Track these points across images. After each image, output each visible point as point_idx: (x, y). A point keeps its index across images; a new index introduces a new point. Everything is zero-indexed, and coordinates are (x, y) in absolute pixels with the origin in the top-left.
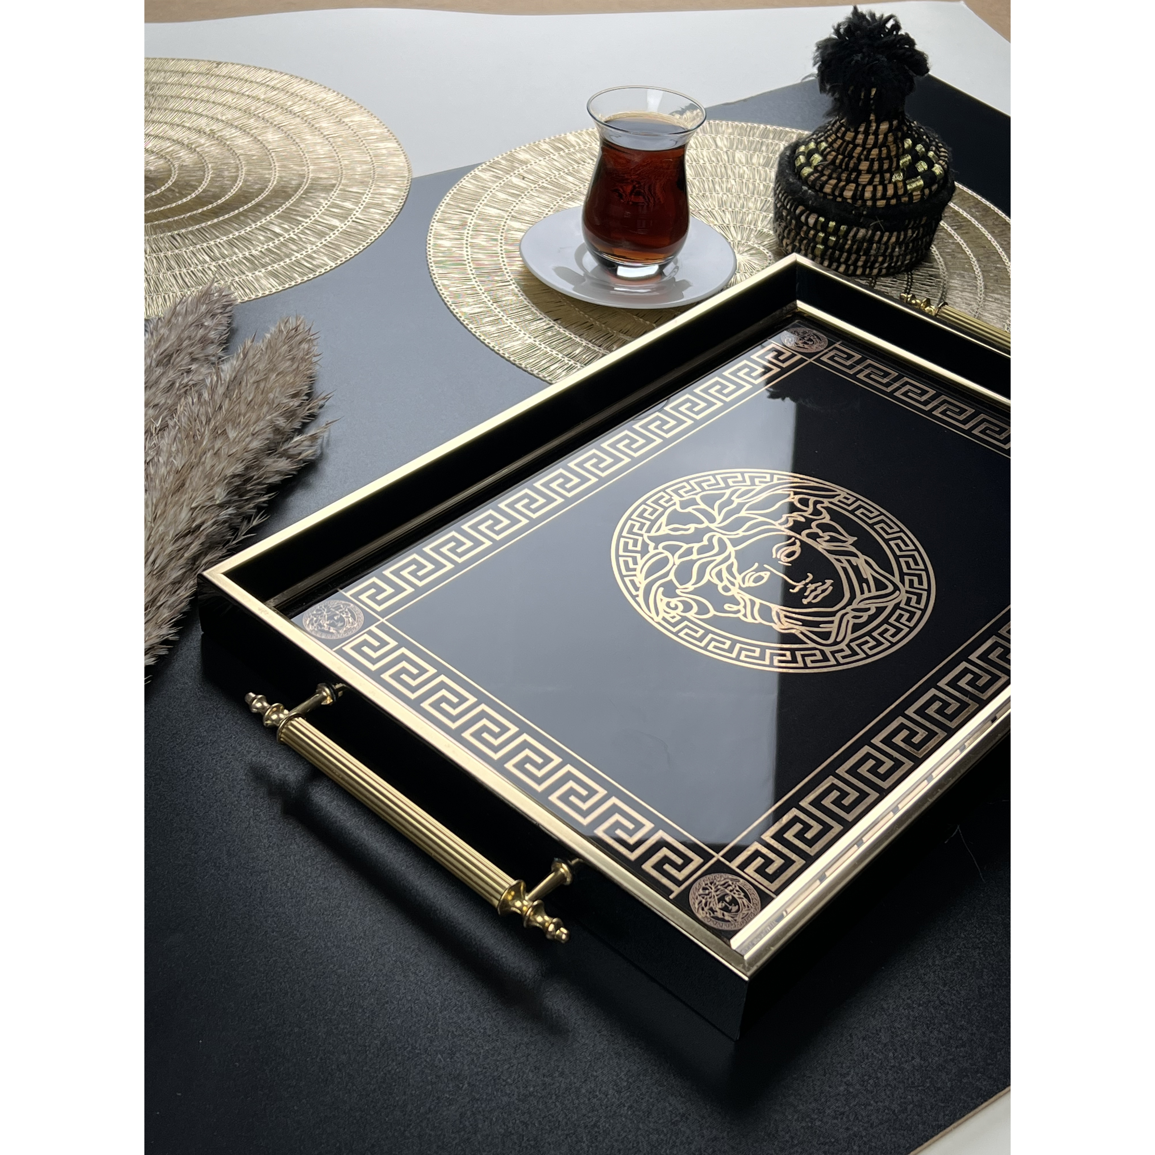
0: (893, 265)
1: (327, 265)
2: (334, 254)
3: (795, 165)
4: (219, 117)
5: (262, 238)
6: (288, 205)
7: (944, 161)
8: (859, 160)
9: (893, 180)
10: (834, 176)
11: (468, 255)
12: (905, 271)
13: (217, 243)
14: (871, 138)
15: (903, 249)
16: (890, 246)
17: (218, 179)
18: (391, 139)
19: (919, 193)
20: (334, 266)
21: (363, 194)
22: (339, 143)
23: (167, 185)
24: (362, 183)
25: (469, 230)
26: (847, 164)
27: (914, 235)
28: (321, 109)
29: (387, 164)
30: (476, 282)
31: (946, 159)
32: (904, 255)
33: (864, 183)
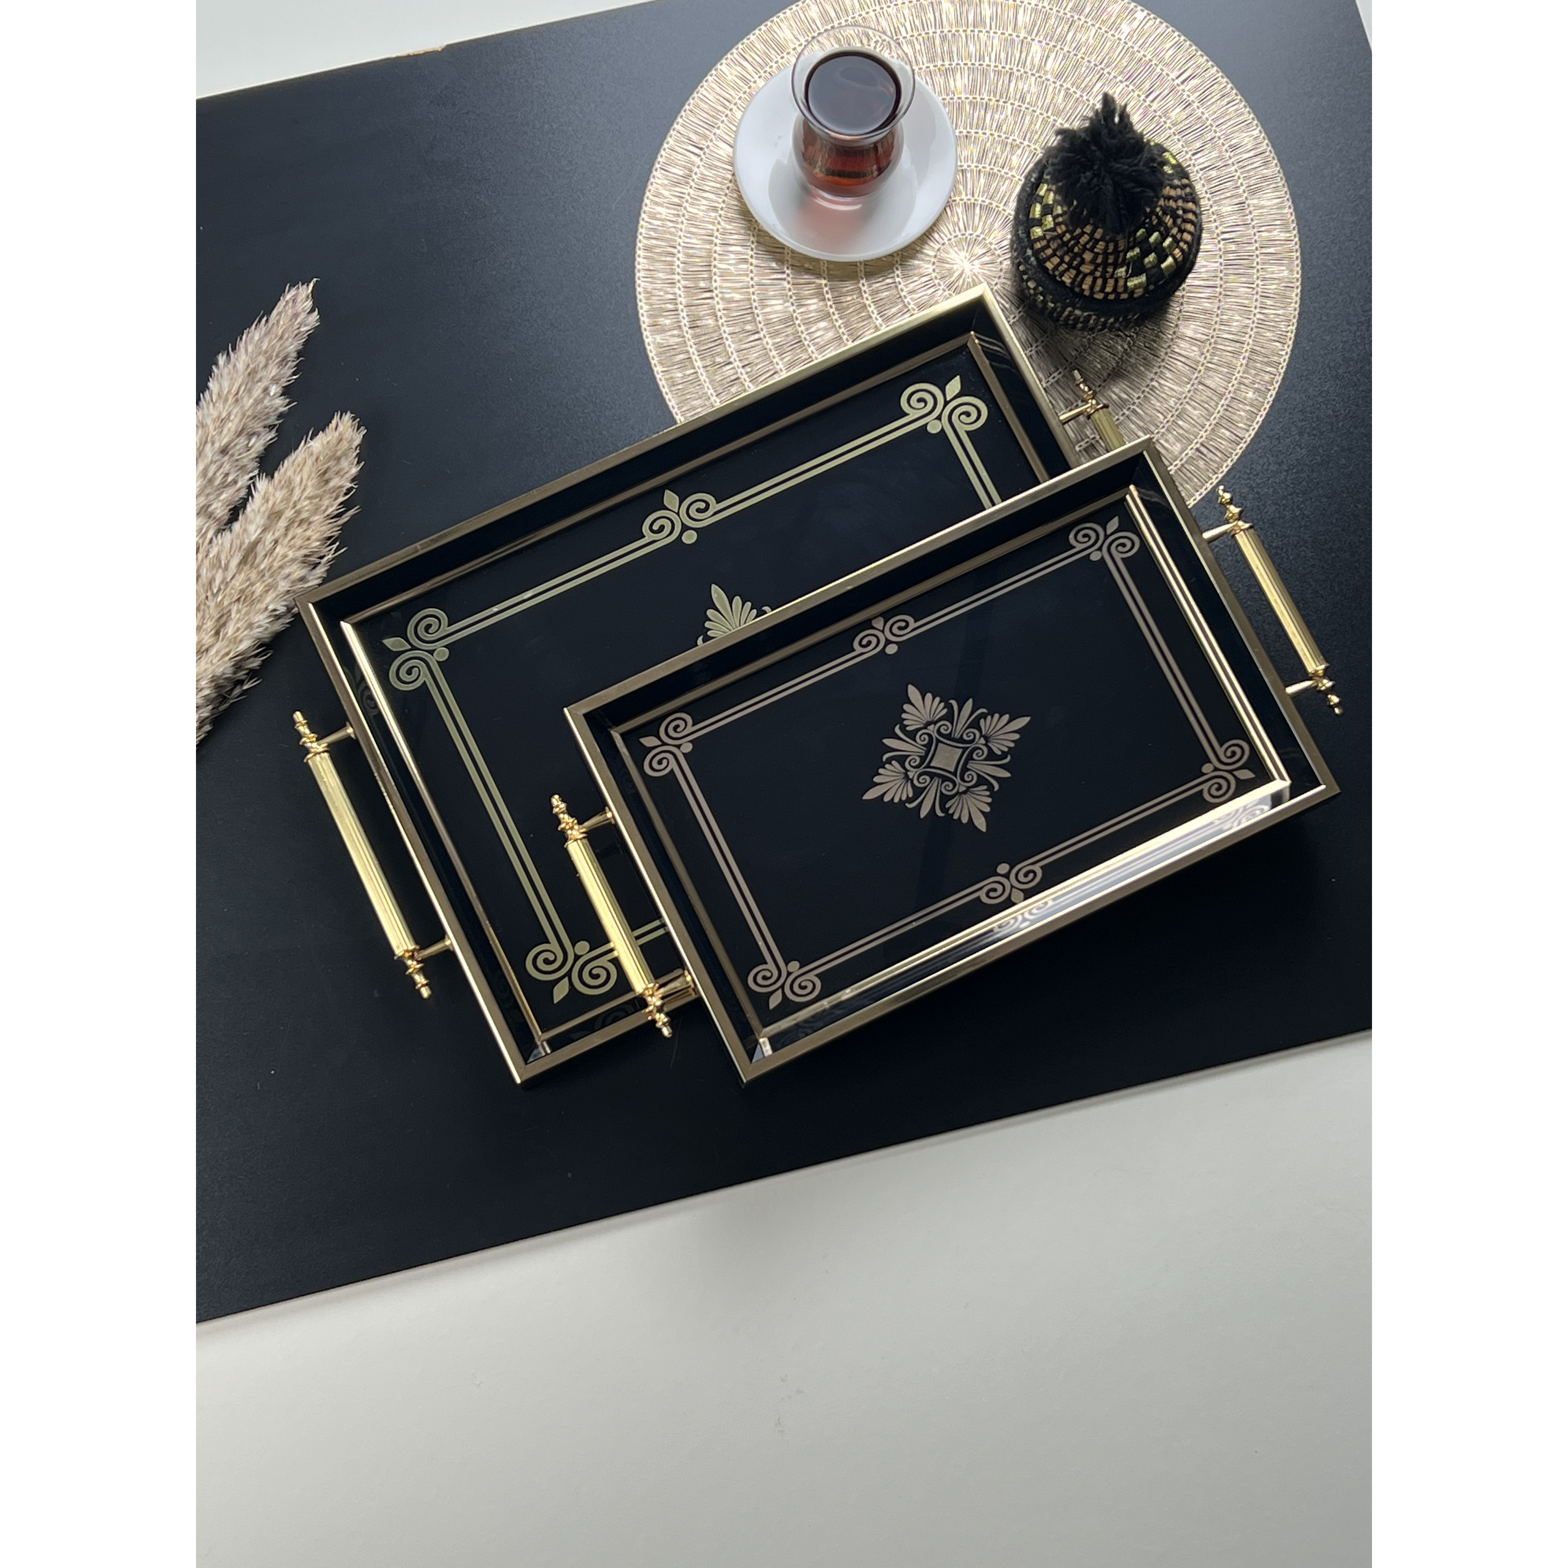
3: (1029, 212)
8: (1084, 249)
9: (1115, 276)
19: (1139, 291)
33: (1085, 273)
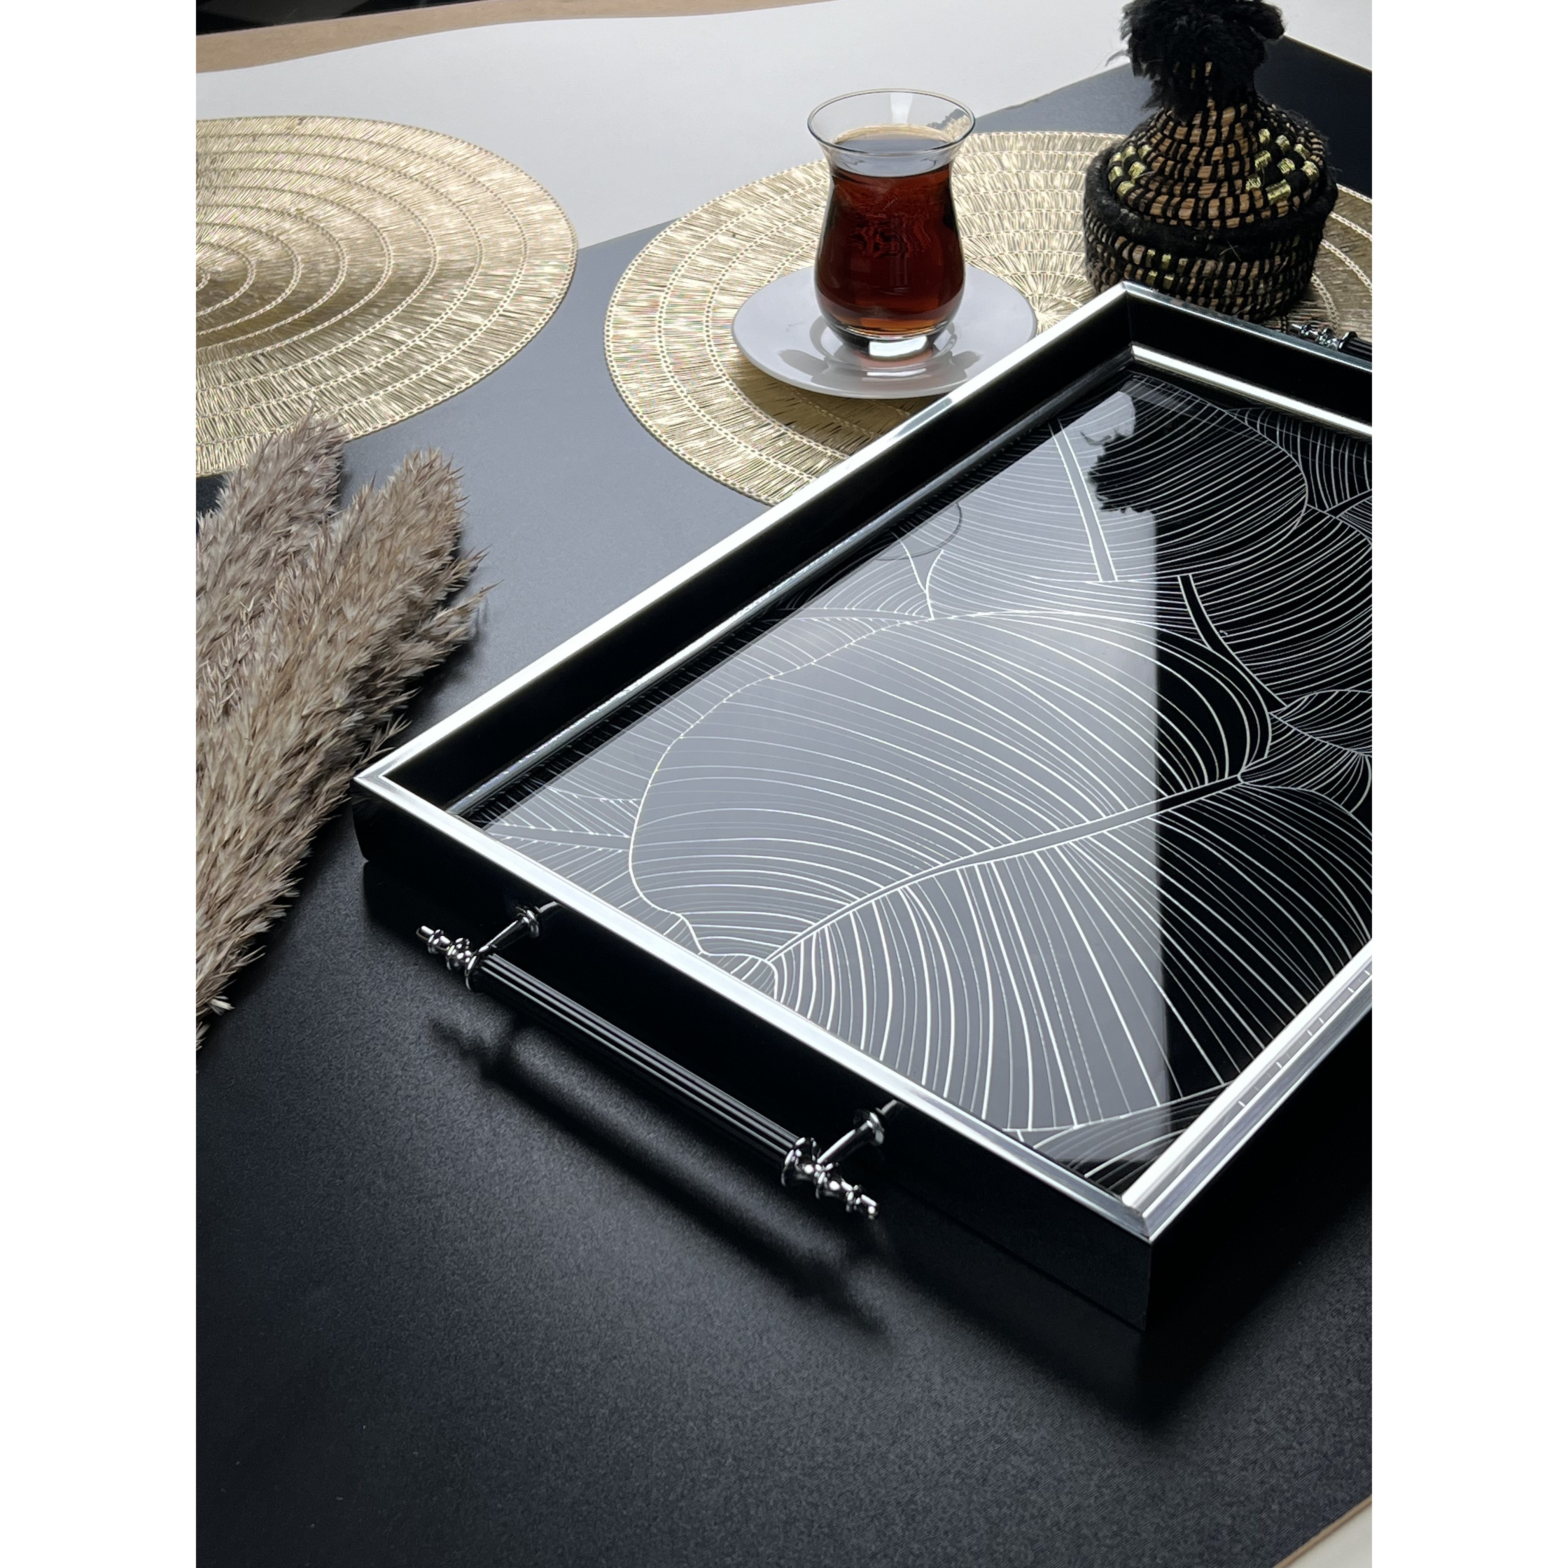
0: (1258, 307)
1: (468, 378)
2: (476, 361)
3: (1108, 180)
4: (308, 191)
5: (377, 349)
6: (410, 301)
7: (1318, 155)
8: (1197, 165)
9: (1248, 188)
10: (1164, 190)
11: (662, 347)
12: (1275, 315)
13: (316, 361)
14: (1212, 132)
15: (1271, 283)
16: (1251, 281)
17: (312, 275)
18: (546, 199)
19: (1285, 203)
20: (478, 377)
21: (512, 277)
22: (474, 212)
23: (242, 290)
24: (509, 262)
25: (661, 312)
26: (1181, 172)
27: (1285, 263)
28: (447, 168)
29: (543, 234)
30: (676, 382)
31: (1321, 153)
32: (1274, 292)
33: (1206, 196)
